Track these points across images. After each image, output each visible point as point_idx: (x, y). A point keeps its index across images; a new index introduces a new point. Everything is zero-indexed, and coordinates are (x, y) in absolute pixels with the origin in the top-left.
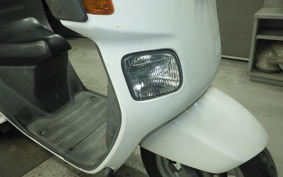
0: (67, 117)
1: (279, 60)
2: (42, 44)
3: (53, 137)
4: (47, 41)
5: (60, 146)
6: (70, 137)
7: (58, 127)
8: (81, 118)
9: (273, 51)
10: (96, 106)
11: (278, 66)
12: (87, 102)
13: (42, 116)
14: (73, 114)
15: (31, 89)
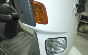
0: (15, 41)
1: (86, 29)
2: (10, 16)
3: (9, 49)
4: (12, 15)
5: (11, 53)
6: (15, 50)
7: (11, 45)
8: (20, 42)
9: (84, 26)
10: (26, 38)
11: (85, 31)
12: (23, 36)
13: (6, 40)
14: (17, 40)
15: (3, 30)
